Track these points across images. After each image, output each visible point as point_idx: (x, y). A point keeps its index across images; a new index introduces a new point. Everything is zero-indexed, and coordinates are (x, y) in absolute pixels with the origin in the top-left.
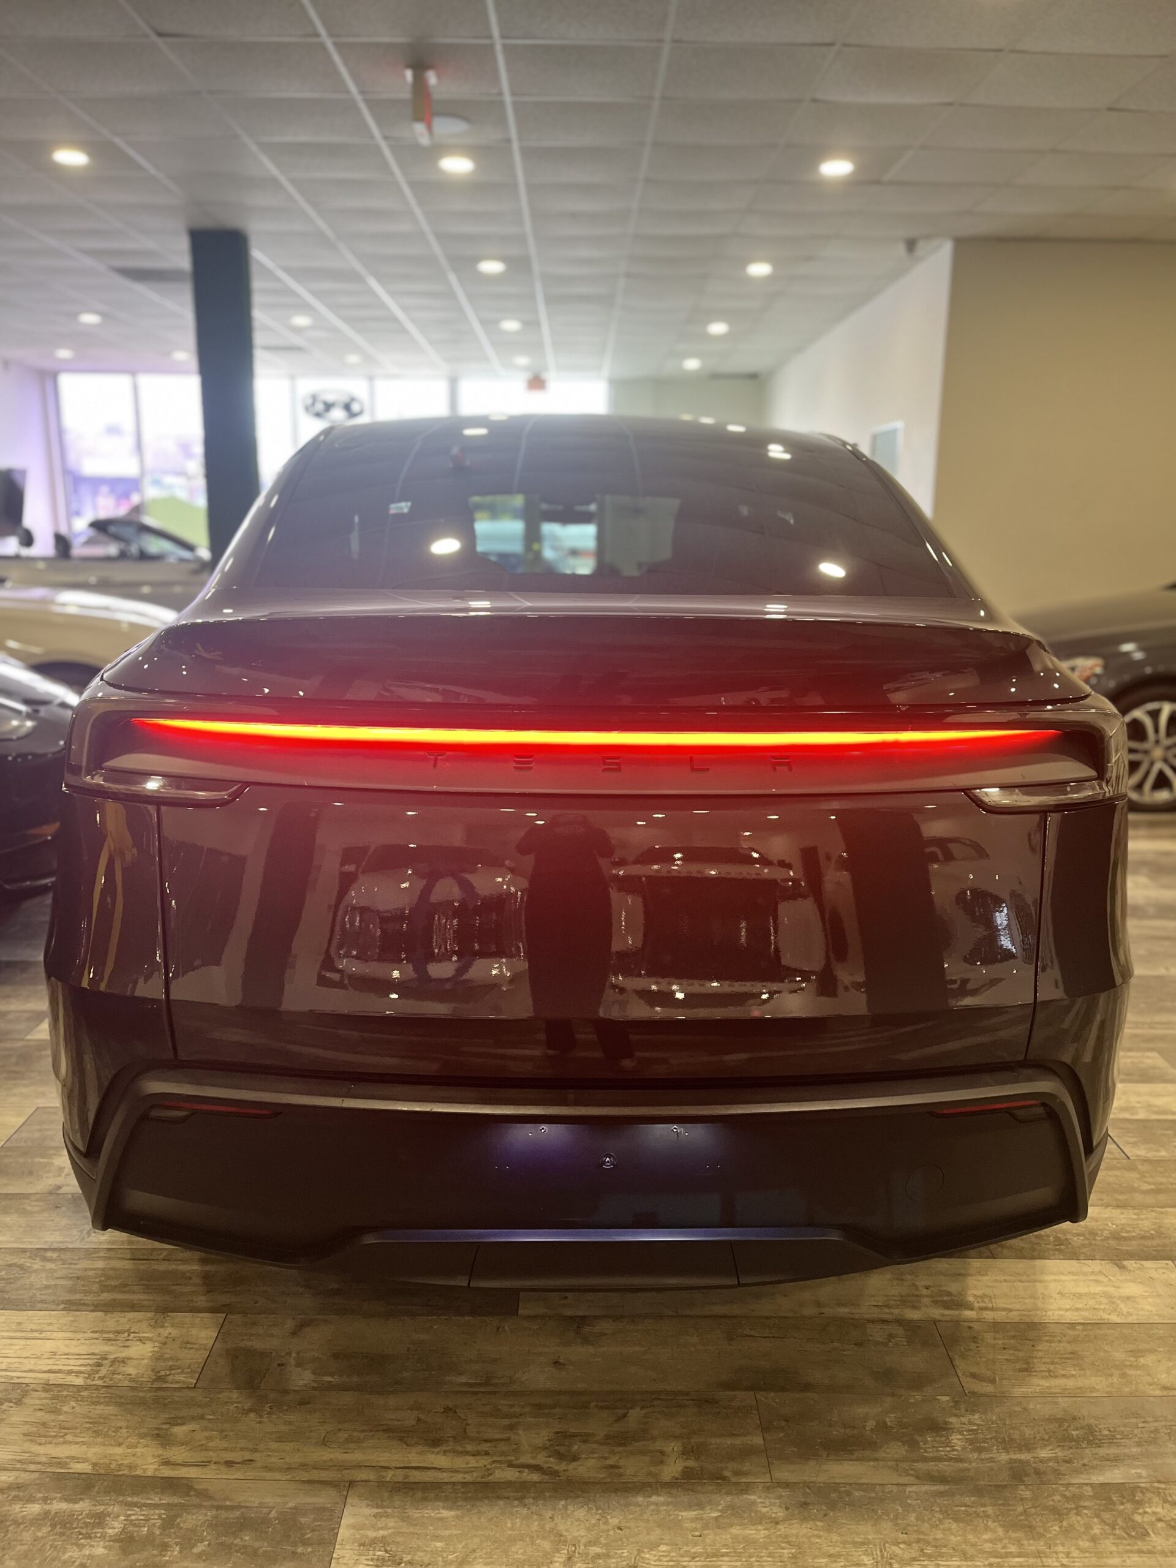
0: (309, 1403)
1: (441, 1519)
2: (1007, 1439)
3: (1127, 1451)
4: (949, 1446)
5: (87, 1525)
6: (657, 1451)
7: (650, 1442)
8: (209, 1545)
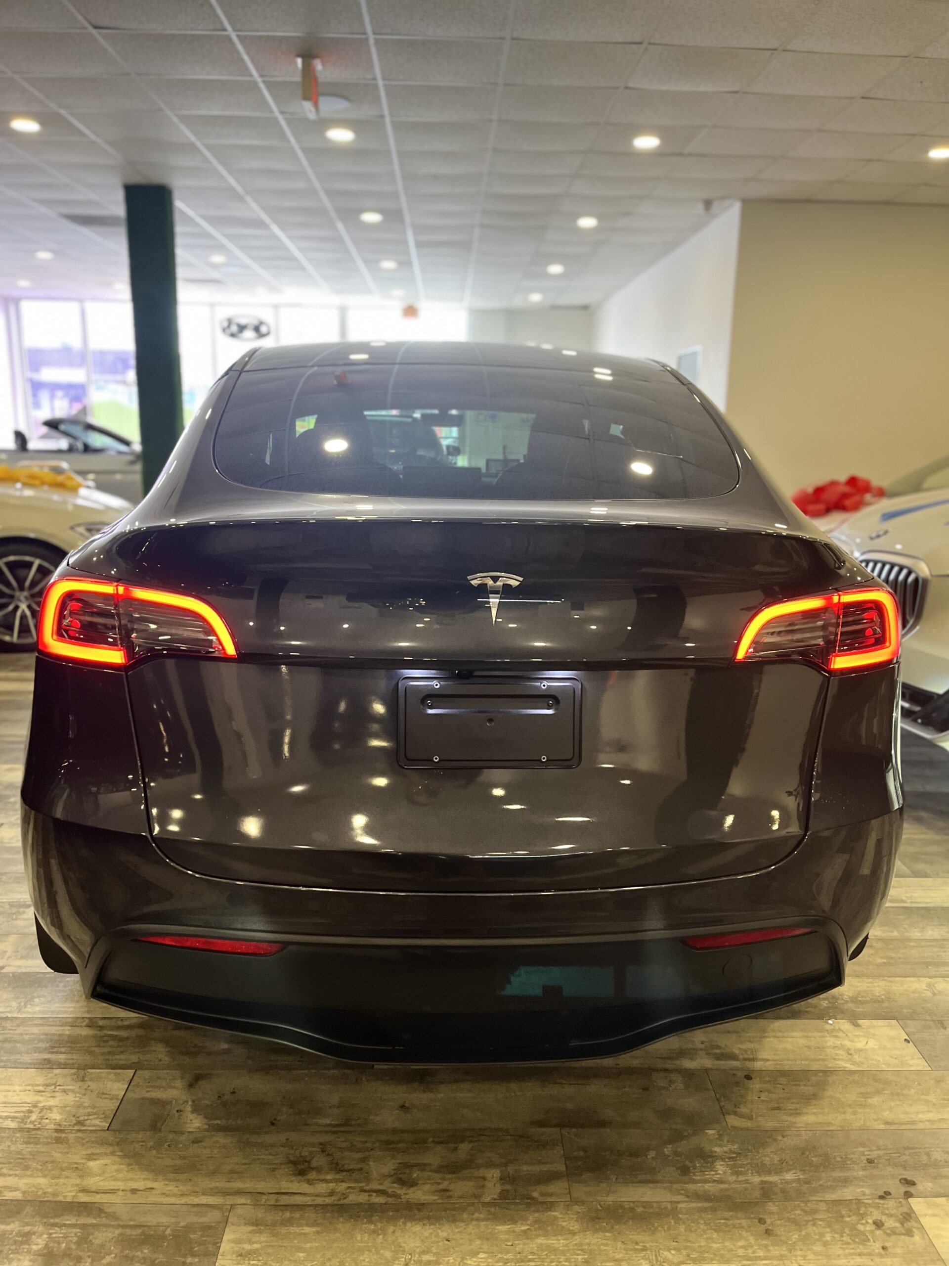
0: (200, 1142)
1: (304, 1234)
2: (759, 1165)
3: (855, 1174)
4: (714, 1171)
5: (16, 1242)
6: (480, 1177)
7: (474, 1170)
8: (115, 1257)
